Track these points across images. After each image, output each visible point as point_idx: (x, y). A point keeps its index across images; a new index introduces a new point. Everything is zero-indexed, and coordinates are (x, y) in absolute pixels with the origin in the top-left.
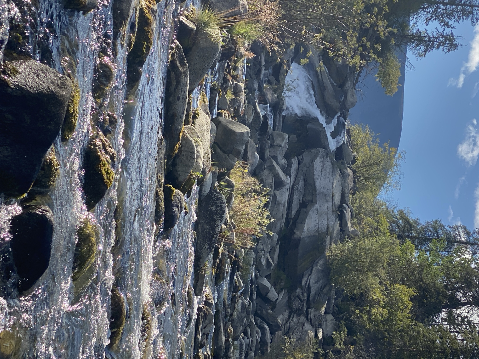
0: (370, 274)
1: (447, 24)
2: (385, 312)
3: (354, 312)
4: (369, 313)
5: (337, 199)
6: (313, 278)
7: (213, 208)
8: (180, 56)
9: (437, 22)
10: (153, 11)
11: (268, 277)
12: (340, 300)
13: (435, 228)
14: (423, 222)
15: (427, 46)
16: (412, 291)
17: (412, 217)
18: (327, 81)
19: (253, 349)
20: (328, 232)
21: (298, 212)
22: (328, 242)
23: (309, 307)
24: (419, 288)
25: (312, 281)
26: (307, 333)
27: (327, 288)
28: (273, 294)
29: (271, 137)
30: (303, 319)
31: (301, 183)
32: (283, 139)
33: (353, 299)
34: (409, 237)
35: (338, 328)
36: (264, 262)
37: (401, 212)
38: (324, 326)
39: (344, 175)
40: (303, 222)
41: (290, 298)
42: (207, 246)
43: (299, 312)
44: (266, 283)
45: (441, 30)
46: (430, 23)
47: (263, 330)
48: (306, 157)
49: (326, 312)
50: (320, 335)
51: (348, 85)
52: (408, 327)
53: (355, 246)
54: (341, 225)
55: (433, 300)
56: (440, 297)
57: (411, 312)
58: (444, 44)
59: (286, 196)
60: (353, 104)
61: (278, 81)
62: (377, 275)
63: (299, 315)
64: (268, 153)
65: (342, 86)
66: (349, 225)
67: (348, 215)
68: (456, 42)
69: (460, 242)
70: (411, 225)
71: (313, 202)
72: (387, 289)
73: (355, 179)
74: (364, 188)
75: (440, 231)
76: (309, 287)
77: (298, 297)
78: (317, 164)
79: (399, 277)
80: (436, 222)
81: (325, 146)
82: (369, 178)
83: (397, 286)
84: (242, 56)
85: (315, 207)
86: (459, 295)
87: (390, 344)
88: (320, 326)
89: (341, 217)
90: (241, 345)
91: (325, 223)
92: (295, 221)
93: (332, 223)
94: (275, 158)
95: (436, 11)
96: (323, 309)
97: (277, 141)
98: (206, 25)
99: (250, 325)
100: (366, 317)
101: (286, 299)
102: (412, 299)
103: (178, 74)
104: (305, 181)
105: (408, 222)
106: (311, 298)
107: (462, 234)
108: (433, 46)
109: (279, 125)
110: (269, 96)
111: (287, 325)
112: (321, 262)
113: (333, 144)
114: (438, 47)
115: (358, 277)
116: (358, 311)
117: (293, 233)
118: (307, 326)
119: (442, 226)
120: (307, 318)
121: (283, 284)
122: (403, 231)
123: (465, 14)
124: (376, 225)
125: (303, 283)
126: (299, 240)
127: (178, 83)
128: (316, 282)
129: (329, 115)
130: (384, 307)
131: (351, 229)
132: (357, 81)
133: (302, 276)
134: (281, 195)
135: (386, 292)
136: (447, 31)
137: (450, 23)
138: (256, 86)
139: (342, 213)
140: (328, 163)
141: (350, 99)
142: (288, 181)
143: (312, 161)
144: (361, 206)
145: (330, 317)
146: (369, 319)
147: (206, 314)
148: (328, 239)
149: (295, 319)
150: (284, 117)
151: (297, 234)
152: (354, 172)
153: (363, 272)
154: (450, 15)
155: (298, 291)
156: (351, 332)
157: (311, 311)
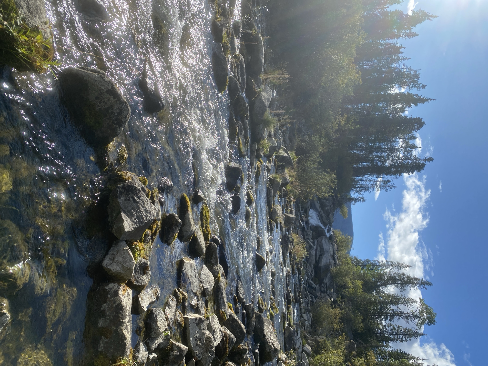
0: (346, 277)
1: (361, 194)
2: (353, 290)
3: (343, 291)
4: (348, 291)
5: (332, 253)
6: (327, 280)
7: (286, 239)
8: (270, 186)
9: (357, 194)
10: (260, 166)
11: (312, 280)
12: (337, 288)
13: (367, 261)
14: (363, 260)
15: (355, 201)
16: (362, 282)
17: (359, 259)
18: (323, 214)
19: (309, 303)
20: (330, 264)
21: (319, 258)
22: (331, 268)
23: (327, 290)
24: (364, 281)
25: (327, 281)
26: (328, 299)
27: (332, 283)
28: (314, 285)
29: (306, 232)
30: (325, 294)
31: (319, 248)
32: (311, 232)
33: (342, 286)
34: (359, 265)
35: (338, 297)
36: (309, 274)
37: (355, 257)
38: (333, 297)
39: (333, 245)
40: (321, 261)
41: (320, 287)
42: (286, 250)
43: (324, 292)
44: (311, 281)
45: (359, 196)
46: (355, 194)
47: (312, 298)
48: (319, 239)
49: (333, 292)
50: (332, 299)
51: (330, 215)
52: (362, 294)
53: (340, 268)
54: (334, 262)
55: (370, 285)
56: (372, 284)
57: (362, 290)
58: (361, 200)
59: (314, 252)
60: (333, 221)
61: (306, 214)
62: (349, 278)
63: (324, 293)
64: (306, 237)
65: (328, 216)
66: (337, 261)
67: (336, 258)
68: (364, 199)
69: (377, 266)
70: (359, 261)
71: (323, 254)
72: (353, 282)
73: (338, 247)
74: (341, 250)
75: (369, 263)
76: (326, 283)
77: (323, 287)
78: (323, 241)
79: (357, 278)
80: (367, 259)
81: (325, 235)
82: (342, 246)
83: (356, 281)
84: (292, 201)
85: (324, 256)
86: (379, 283)
87: (356, 301)
88: (332, 297)
89: (334, 259)
90: (305, 302)
91: (329, 261)
92: (319, 260)
93: (331, 261)
94: (309, 239)
95: (356, 190)
96: (332, 291)
97: (309, 233)
98: (276, 178)
99: (307, 295)
100: (347, 292)
101: (319, 288)
102: (362, 285)
103: (270, 190)
104: (320, 247)
105: (358, 260)
106: (327, 287)
107: (377, 263)
108: (357, 201)
109: (309, 228)
110: (304, 219)
111: (321, 297)
112: (329, 274)
113: (328, 235)
114: (359, 201)
115: (342, 279)
116: (344, 291)
117: (318, 265)
118: (327, 297)
119: (369, 261)
120: (327, 294)
121: (317, 282)
122: (357, 264)
123: (366, 190)
124: (346, 262)
125: (324, 282)
126: (321, 267)
127: (270, 192)
128: (329, 281)
129: (325, 225)
130: (353, 288)
131: (338, 263)
132: (334, 215)
133: (323, 279)
134: (313, 252)
135: (353, 283)
136: (361, 196)
137: (362, 193)
138: (299, 214)
139: (334, 257)
140: (327, 241)
141: (331, 220)
142: (315, 247)
143: (321, 240)
144: (341, 256)
145: (335, 293)
146: (348, 293)
147: (289, 275)
148: (330, 267)
149: (323, 295)
150: (310, 227)
151: (320, 265)
152: (337, 245)
153: (344, 277)
154: (361, 191)
155: (323, 285)
156: (343, 298)
157: (328, 291)
